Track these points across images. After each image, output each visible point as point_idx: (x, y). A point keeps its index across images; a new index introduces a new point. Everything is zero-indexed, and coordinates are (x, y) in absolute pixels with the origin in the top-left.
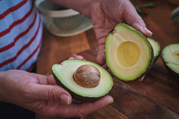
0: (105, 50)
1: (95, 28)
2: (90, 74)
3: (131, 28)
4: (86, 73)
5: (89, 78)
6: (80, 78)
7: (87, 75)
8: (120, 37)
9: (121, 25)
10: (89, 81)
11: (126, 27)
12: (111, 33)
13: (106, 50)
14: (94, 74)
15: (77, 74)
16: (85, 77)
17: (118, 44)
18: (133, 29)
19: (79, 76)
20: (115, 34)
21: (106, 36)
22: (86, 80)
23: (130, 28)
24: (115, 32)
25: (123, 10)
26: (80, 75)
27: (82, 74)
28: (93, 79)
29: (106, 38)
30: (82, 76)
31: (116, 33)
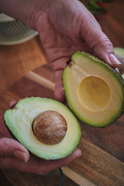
0: (64, 89)
1: (46, 48)
2: (56, 131)
3: (94, 58)
4: (51, 130)
5: (54, 135)
6: (42, 135)
7: (52, 132)
8: (81, 69)
9: (80, 54)
10: (54, 139)
11: (86, 56)
12: (68, 65)
13: (65, 87)
14: (60, 130)
15: (38, 128)
16: (49, 134)
17: (80, 80)
18: (97, 60)
19: (40, 132)
20: (73, 67)
21: (63, 69)
22: (50, 138)
23: (92, 59)
24: (73, 63)
25: (80, 27)
26: (43, 132)
27: (45, 130)
28: (58, 137)
29: (63, 72)
30: (45, 133)
31: (75, 65)
